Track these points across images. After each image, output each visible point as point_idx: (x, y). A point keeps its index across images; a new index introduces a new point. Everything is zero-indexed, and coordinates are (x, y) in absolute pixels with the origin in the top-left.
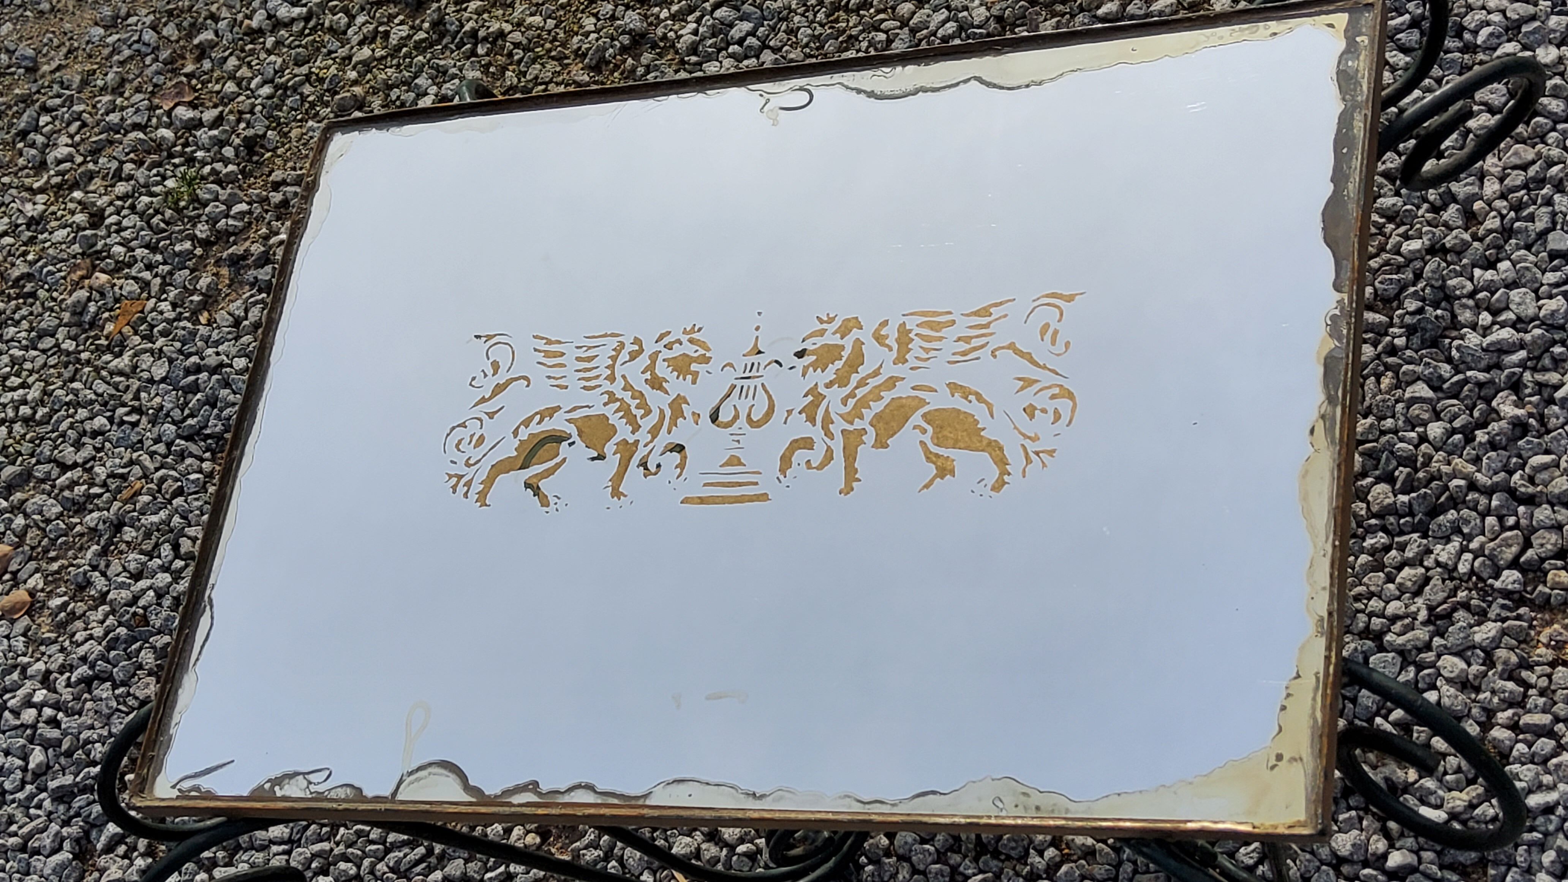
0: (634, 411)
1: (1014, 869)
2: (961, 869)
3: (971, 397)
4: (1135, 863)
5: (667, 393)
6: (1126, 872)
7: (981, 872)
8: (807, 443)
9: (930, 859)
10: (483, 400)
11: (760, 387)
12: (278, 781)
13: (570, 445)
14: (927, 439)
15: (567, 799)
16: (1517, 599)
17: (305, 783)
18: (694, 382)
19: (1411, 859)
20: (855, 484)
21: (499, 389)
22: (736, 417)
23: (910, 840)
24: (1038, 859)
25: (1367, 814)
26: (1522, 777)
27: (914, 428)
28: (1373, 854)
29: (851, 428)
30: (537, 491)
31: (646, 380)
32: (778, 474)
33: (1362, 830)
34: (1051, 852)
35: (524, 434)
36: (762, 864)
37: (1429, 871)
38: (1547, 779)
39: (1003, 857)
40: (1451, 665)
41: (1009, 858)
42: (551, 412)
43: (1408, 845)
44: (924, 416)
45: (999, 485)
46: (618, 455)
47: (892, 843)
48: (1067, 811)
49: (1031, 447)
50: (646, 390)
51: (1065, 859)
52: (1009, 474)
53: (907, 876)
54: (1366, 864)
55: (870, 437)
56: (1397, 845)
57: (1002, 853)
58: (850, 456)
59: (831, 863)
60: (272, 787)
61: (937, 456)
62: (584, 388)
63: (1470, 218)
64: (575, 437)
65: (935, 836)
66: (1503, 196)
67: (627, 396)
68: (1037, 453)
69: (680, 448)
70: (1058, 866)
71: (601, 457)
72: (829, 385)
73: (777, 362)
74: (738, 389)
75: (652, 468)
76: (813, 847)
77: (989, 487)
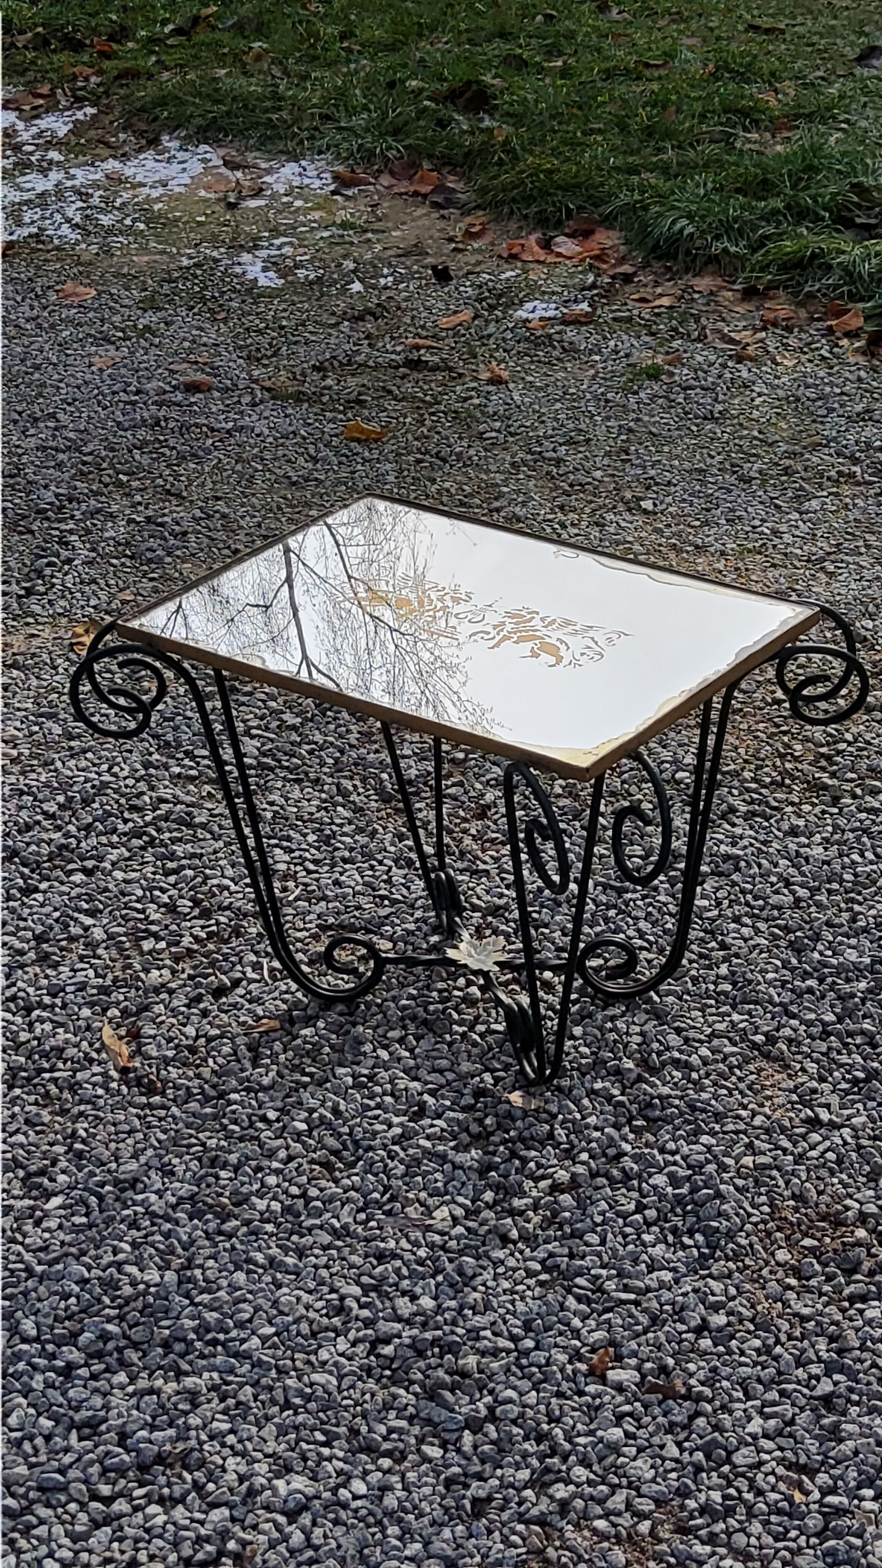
1: (433, 1035)
2: (408, 1026)
3: (563, 643)
7: (417, 1030)
8: (488, 633)
11: (482, 615)
14: (536, 647)
16: (754, 1046)
18: (457, 605)
20: (496, 648)
22: (465, 618)
27: (534, 644)
29: (508, 635)
31: (438, 598)
34: (457, 1037)
40: (704, 1051)
44: (540, 642)
45: (552, 666)
49: (574, 661)
50: (435, 600)
55: (513, 640)
58: (501, 641)
61: (535, 652)
63: (854, 920)
66: (874, 917)
67: (426, 599)
68: (574, 663)
72: (510, 623)
73: (495, 611)
74: (473, 612)
77: (548, 665)
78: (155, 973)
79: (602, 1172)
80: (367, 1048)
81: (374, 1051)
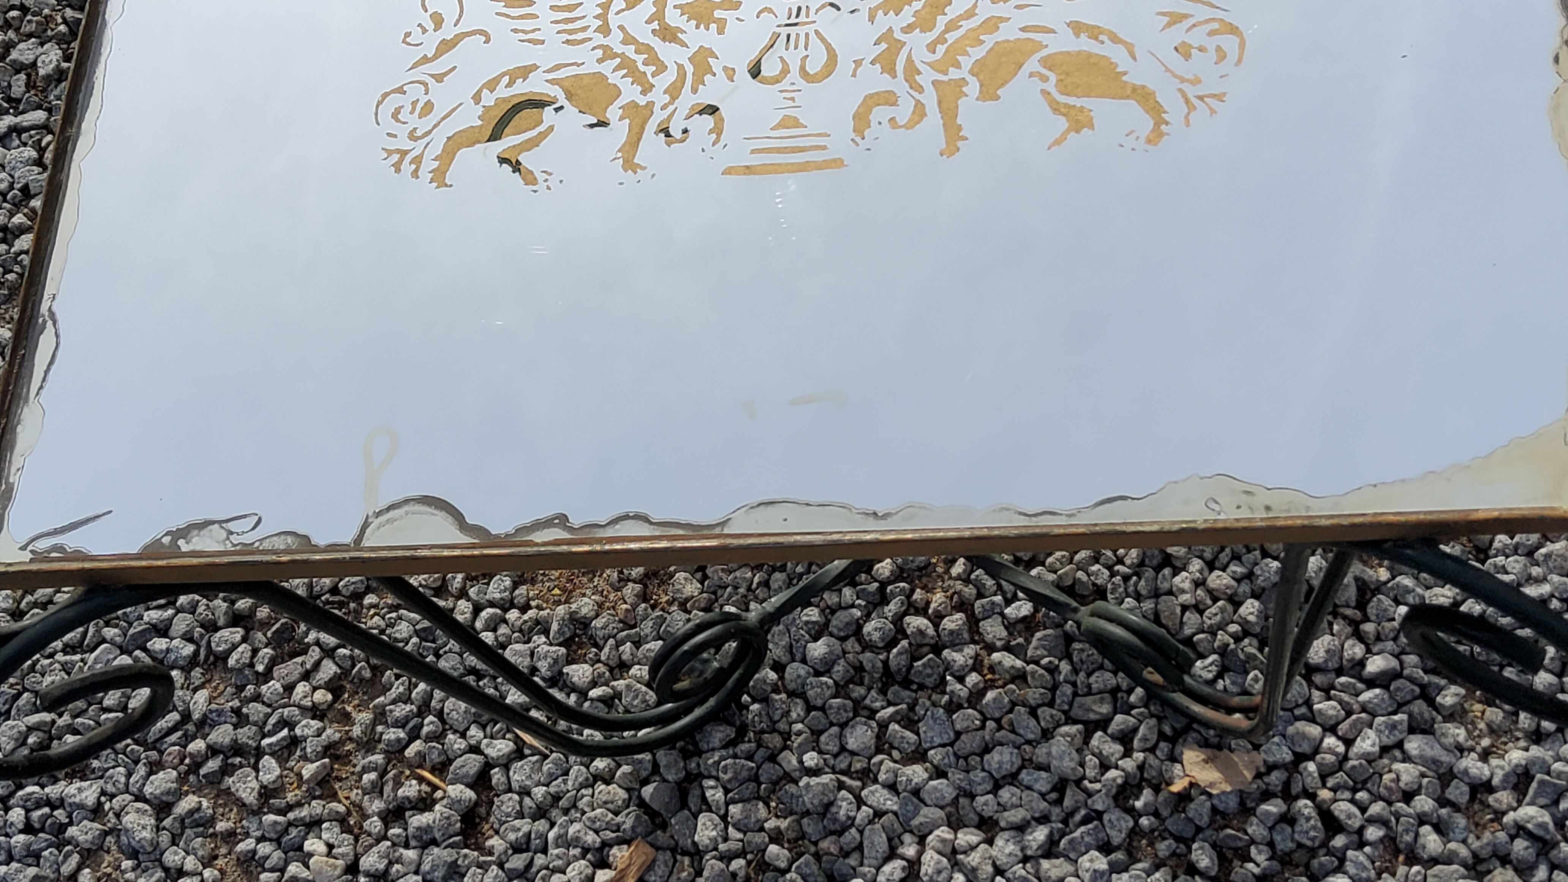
0: (642, 68)
1: (929, 698)
2: (867, 701)
3: (1101, 37)
4: (1074, 684)
5: (684, 44)
6: (1064, 694)
7: (890, 704)
8: (889, 99)
9: (828, 693)
10: (425, 60)
11: (812, 35)
12: (184, 532)
13: (557, 110)
14: (1051, 87)
15: (610, 533)
17: (224, 534)
18: (721, 31)
19: (1394, 663)
20: (960, 144)
21: (446, 46)
22: (785, 71)
23: (802, 672)
24: (959, 686)
25: (1335, 618)
26: (1509, 569)
27: (1031, 75)
28: (1351, 660)
29: (945, 78)
30: (517, 167)
31: (654, 31)
32: (853, 136)
33: (1333, 635)
34: (973, 678)
35: (488, 99)
36: (621, 709)
37: (1416, 676)
38: (1536, 571)
39: (914, 687)
41: (922, 687)
42: (525, 72)
43: (1389, 648)
44: (1043, 61)
45: (1156, 136)
46: (627, 121)
47: (782, 678)
48: (1308, 508)
49: (1192, 92)
50: (656, 43)
51: (990, 685)
52: (1167, 123)
53: (802, 714)
54: (1340, 672)
55: (973, 87)
56: (1375, 649)
57: (913, 682)
58: (949, 113)
59: (712, 702)
60: (174, 541)
61: (1066, 105)
62: (568, 42)
64: (562, 101)
65: (832, 667)
67: (630, 51)
68: (1201, 98)
69: (712, 110)
70: (982, 693)
71: (602, 124)
72: (908, 29)
73: (832, 5)
74: (783, 37)
75: (676, 132)
76: (701, 679)
77: (1142, 140)
78: (313, 845)
79: (1484, 854)
80: (844, 806)
81: (860, 802)
